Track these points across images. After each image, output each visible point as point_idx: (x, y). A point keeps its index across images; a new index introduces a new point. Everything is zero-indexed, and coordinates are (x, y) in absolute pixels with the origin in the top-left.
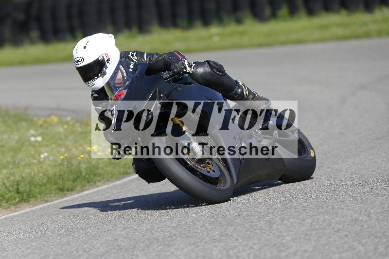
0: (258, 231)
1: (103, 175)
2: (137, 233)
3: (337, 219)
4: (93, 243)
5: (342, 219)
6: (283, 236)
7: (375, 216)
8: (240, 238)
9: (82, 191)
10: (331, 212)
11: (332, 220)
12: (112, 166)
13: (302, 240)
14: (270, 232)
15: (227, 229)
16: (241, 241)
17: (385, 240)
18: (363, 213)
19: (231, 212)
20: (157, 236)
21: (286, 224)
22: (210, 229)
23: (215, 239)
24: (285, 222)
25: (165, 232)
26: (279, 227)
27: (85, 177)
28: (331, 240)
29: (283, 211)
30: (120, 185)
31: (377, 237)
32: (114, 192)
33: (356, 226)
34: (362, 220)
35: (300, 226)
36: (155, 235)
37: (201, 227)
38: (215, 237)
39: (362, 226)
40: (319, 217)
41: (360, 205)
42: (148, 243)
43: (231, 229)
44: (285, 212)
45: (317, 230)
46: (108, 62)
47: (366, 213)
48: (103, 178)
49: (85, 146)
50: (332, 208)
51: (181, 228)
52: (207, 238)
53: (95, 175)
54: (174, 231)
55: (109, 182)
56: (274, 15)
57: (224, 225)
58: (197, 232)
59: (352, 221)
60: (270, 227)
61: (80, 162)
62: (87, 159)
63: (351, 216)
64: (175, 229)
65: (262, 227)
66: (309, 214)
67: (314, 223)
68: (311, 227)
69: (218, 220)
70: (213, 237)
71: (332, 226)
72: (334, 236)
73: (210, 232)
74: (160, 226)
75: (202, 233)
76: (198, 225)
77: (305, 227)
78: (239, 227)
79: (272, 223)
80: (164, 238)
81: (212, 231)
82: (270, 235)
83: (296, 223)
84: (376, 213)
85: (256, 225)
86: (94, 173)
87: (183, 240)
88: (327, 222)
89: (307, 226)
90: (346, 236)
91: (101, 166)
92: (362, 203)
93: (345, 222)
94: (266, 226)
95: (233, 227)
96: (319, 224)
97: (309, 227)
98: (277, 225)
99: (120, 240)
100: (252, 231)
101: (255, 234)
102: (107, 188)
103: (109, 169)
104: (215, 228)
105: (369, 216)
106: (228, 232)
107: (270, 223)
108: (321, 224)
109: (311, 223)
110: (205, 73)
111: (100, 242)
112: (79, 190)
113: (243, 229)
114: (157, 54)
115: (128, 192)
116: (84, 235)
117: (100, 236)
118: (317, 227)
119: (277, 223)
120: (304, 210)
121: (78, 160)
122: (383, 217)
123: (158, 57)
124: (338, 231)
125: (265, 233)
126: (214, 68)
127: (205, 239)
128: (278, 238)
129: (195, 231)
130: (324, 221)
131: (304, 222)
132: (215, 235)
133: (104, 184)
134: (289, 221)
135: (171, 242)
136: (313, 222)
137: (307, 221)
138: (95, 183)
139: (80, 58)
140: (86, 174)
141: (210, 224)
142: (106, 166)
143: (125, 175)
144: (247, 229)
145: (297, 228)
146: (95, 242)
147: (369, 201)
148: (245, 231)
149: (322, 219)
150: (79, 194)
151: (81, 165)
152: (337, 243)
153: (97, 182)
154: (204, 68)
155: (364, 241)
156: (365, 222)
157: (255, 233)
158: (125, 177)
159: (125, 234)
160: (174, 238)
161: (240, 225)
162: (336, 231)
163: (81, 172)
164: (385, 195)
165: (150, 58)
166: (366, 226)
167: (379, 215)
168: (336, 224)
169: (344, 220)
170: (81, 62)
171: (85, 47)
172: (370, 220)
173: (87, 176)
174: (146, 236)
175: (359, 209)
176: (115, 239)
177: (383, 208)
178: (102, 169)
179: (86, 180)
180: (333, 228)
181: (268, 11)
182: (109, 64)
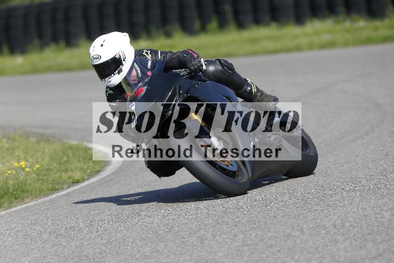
0: (189, 247)
1: (31, 192)
2: (66, 250)
3: (270, 235)
4: (21, 261)
5: (274, 234)
6: (215, 252)
7: (308, 231)
8: (171, 255)
9: (10, 207)
10: (263, 227)
11: (265, 236)
12: (40, 182)
13: (234, 256)
14: (202, 248)
15: (158, 245)
16: (172, 257)
17: (318, 256)
18: (295, 228)
19: (162, 228)
20: (87, 253)
21: (218, 240)
22: (141, 245)
23: (145, 256)
24: (217, 238)
25: (95, 249)
26: (211, 242)
27: (12, 193)
28: (264, 255)
29: (215, 226)
30: (49, 201)
31: (309, 253)
32: (42, 208)
33: (289, 242)
34: (295, 236)
35: (232, 242)
36: (85, 252)
37: (132, 243)
38: (146, 254)
39: (295, 241)
40: (250, 232)
41: (292, 221)
42: (78, 260)
43: (162, 246)
44: (217, 227)
45: (250, 245)
46: (124, 60)
47: (298, 228)
48: (31, 194)
49: (13, 162)
50: (263, 223)
51: (111, 245)
52: (138, 255)
53: (23, 191)
54: (104, 247)
55: (38, 199)
56: (204, 29)
57: (155, 242)
58: (127, 249)
59: (285, 236)
60: (202, 243)
61: (7, 178)
62: (14, 175)
63: (284, 232)
64: (105, 246)
65: (193, 243)
66: (241, 230)
67: (246, 239)
68: (243, 242)
69: (149, 236)
70: (144, 253)
71: (265, 241)
72: (266, 252)
73: (141, 249)
74: (90, 243)
75: (133, 250)
76: (128, 242)
77: (236, 243)
78: (170, 243)
79: (204, 239)
80: (94, 255)
81: (143, 248)
82: (202, 251)
83: (228, 239)
84: (308, 229)
85: (187, 241)
86: (22, 189)
87: (114, 256)
88: (260, 237)
89: (239, 242)
90: (279, 251)
91: (29, 182)
92: (294, 218)
93: (277, 237)
94: (197, 242)
95: (164, 244)
96: (251, 240)
97: (241, 243)
98: (209, 242)
99: (49, 257)
100: (184, 248)
101: (186, 251)
102: (36, 205)
103: (38, 185)
104: (146, 244)
105: (302, 231)
106: (159, 248)
107: (202, 240)
108: (254, 240)
109: (243, 239)
110: (216, 71)
111: (29, 259)
112: (7, 207)
113: (174, 246)
114: (170, 52)
115: (57, 208)
116: (13, 252)
117: (28, 254)
118: (249, 243)
119: (209, 239)
120: (236, 225)
121: (5, 176)
122: (315, 232)
123: (172, 55)
124: (271, 247)
125: (196, 249)
126: (225, 66)
127: (136, 255)
128: (210, 254)
129: (126, 248)
130: (256, 237)
131: (236, 238)
132: (145, 251)
133: (32, 200)
134: (220, 237)
135: (101, 258)
136: (246, 237)
137: (239, 237)
138: (23, 199)
139: (97, 56)
140: (14, 190)
141: (140, 240)
142: (34, 182)
143: (53, 192)
144: (178, 245)
145: (229, 243)
146: (24, 260)
147: (301, 216)
148: (177, 247)
149: (254, 234)
150: (7, 211)
151: (8, 182)
152: (270, 258)
153: (25, 198)
154: (215, 67)
155: (297, 257)
156: (298, 237)
157: (187, 249)
158: (53, 194)
159: (54, 252)
160: (104, 255)
161: (171, 241)
162: (269, 247)
163: (8, 189)
164: (318, 210)
165: (164, 56)
166: (298, 242)
167: (311, 230)
168: (269, 239)
169: (276, 236)
170: (98, 60)
171: (102, 45)
172: (302, 235)
173: (15, 193)
174: (76, 254)
175: (291, 224)
176: (44, 257)
177: (316, 224)
178: (30, 185)
179: (13, 197)
180: (266, 244)
181: (197, 25)
182: (125, 62)
